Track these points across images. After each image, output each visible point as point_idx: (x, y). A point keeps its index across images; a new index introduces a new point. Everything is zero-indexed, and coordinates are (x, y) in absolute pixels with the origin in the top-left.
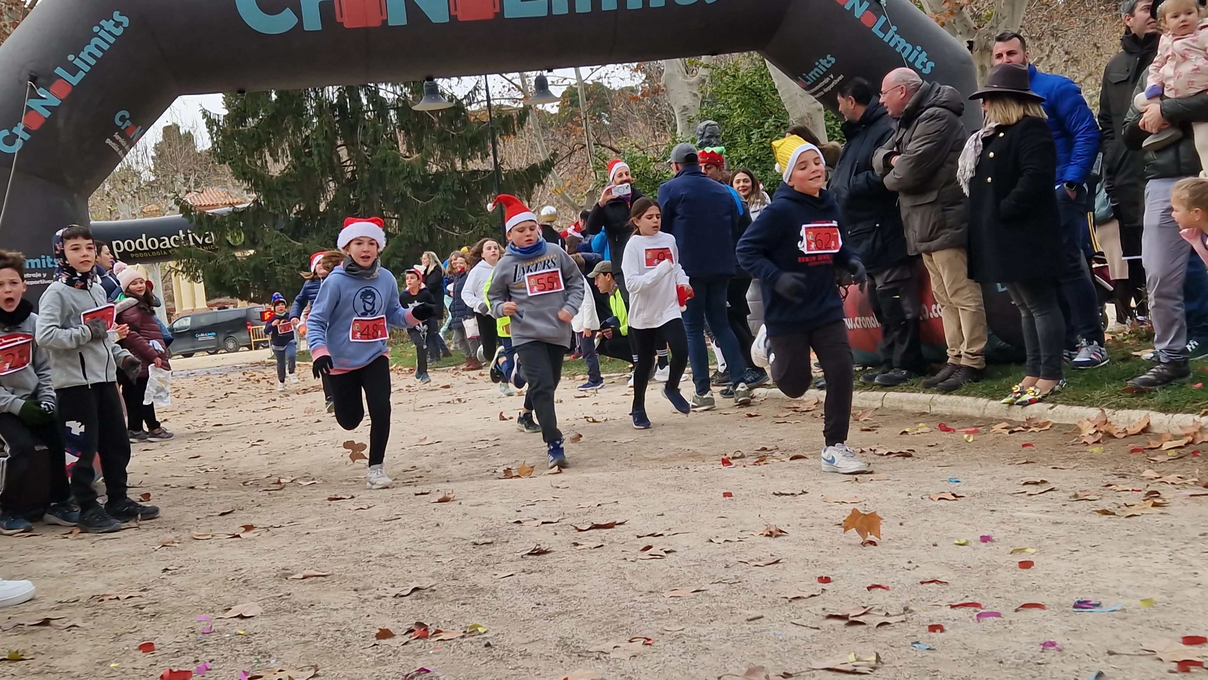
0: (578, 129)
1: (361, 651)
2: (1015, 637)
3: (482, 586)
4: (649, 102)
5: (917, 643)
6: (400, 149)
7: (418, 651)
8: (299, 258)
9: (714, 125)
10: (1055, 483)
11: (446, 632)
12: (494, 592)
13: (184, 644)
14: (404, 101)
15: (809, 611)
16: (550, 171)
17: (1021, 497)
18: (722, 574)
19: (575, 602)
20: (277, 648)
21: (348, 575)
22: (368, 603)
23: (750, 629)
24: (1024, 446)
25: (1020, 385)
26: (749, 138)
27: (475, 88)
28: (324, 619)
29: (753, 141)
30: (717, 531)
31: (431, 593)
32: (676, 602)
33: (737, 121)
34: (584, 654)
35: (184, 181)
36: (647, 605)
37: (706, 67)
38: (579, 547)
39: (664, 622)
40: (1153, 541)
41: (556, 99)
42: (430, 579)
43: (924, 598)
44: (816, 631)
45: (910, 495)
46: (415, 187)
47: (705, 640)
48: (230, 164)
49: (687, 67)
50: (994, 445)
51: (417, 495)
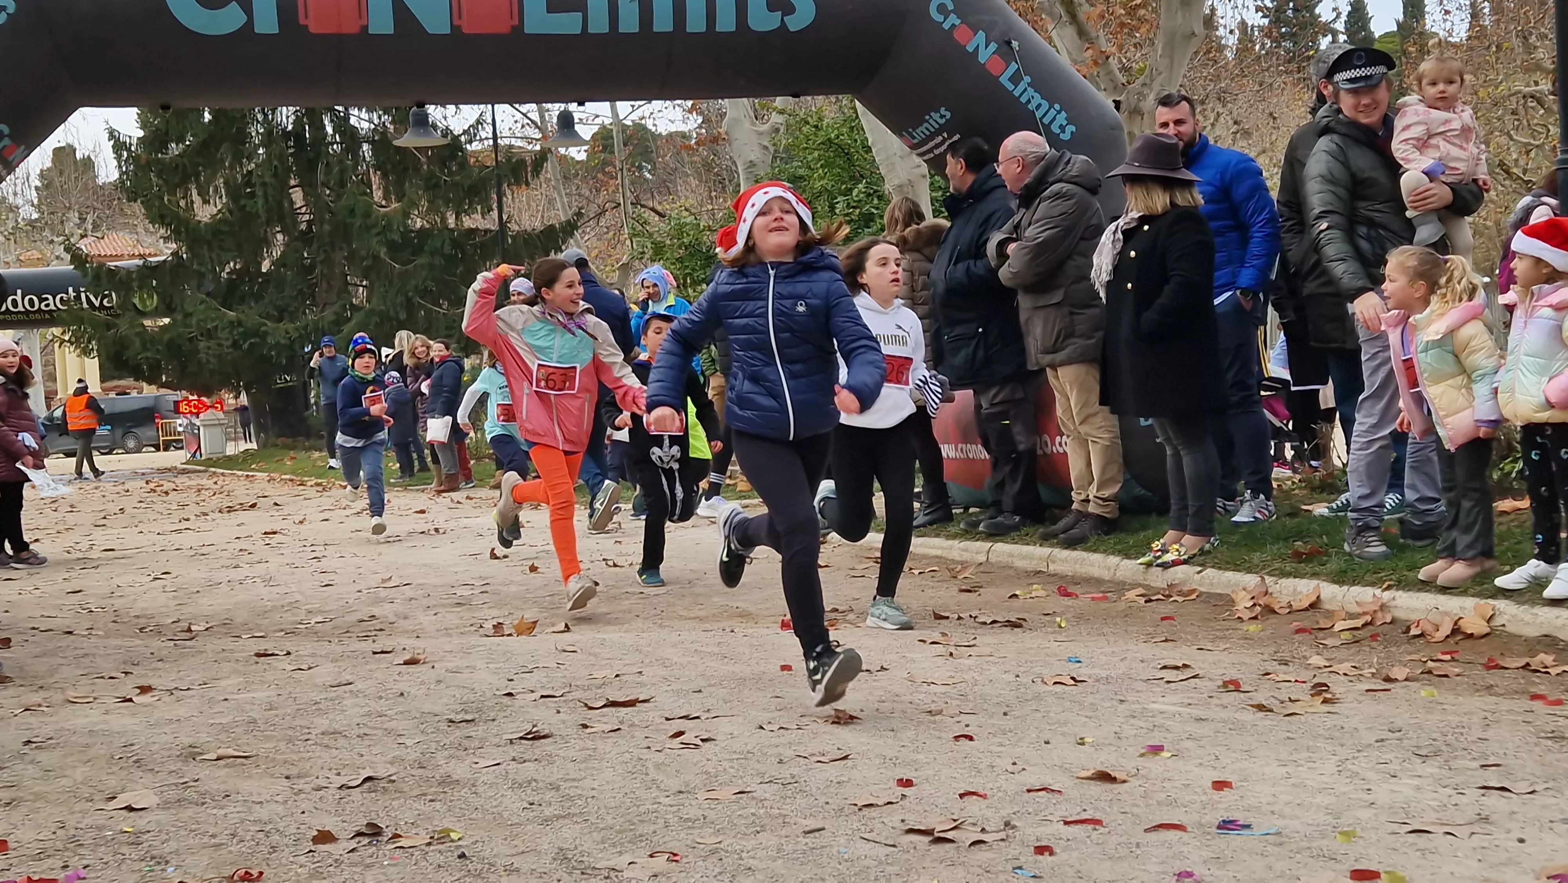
0: (611, 182)
1: (291, 859)
2: (1144, 864)
3: (457, 778)
4: (705, 153)
5: (1020, 868)
6: (375, 195)
7: (368, 861)
8: (231, 333)
10: (1201, 668)
11: (407, 837)
12: (474, 785)
13: (50, 844)
14: (382, 133)
15: (883, 822)
16: (572, 235)
17: (1158, 685)
18: (774, 771)
19: (580, 803)
20: (177, 853)
21: (278, 757)
22: (303, 796)
23: (807, 844)
24: (1163, 619)
25: (1162, 541)
26: (832, 208)
27: (478, 122)
28: (243, 815)
29: (837, 211)
30: (769, 715)
31: (389, 785)
32: (713, 806)
33: (818, 185)
34: (589, 871)
35: (79, 221)
36: (675, 809)
37: (781, 112)
38: (589, 730)
39: (696, 832)
40: (1318, 747)
41: (584, 142)
42: (389, 766)
43: (1031, 810)
44: (892, 849)
45: (1018, 676)
46: (393, 247)
47: (748, 858)
48: (142, 203)
49: (756, 110)
50: (1126, 616)
51: (375, 653)
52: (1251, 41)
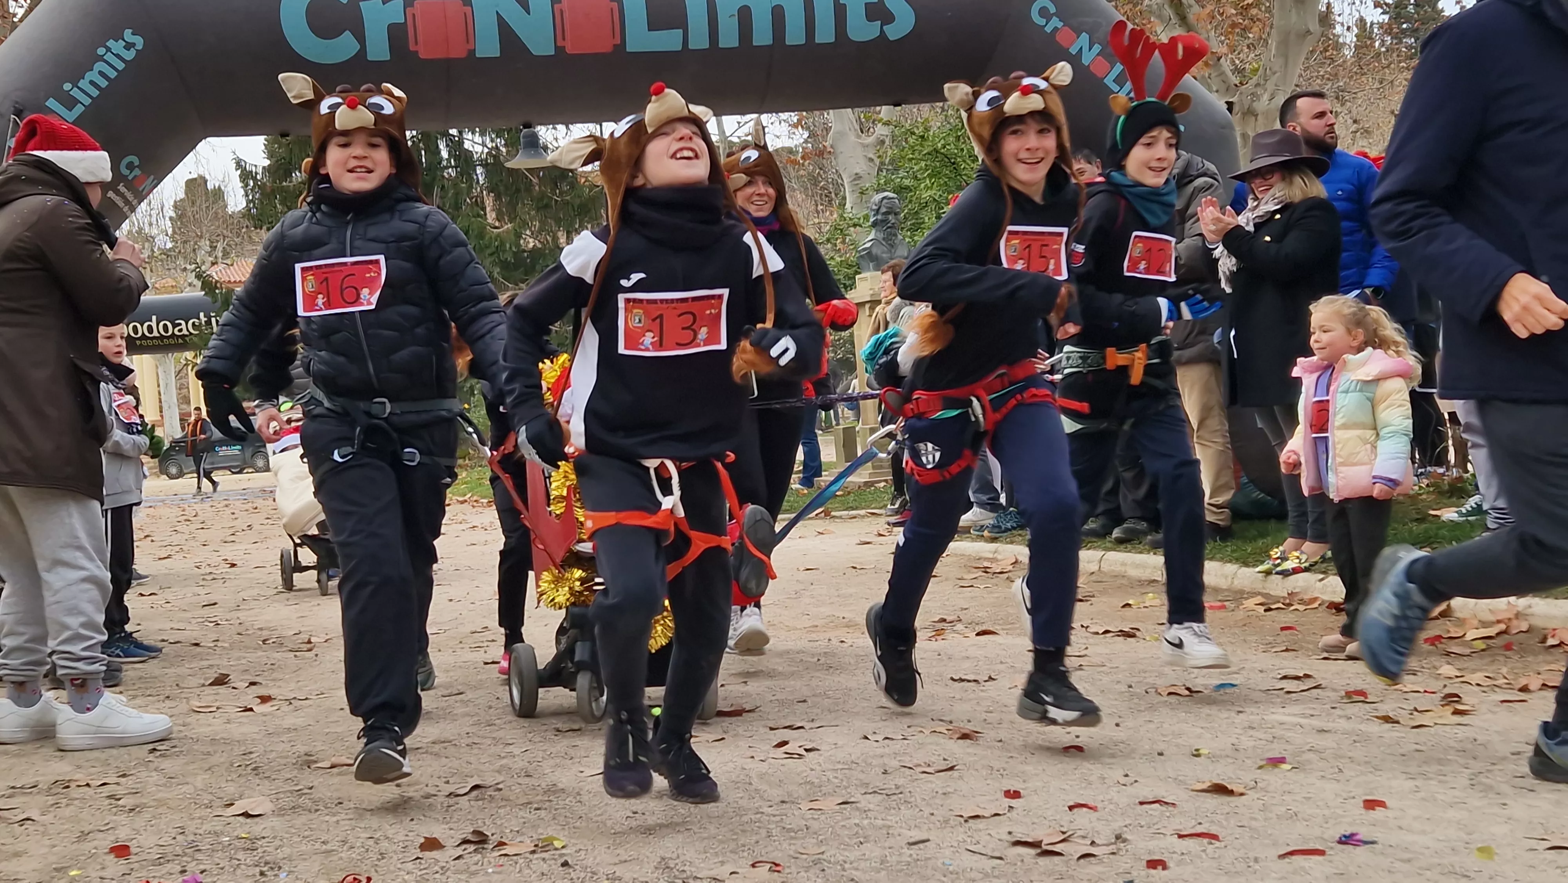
1: (399, 866)
3: (562, 786)
4: (811, 167)
6: (488, 216)
7: (473, 868)
9: (893, 198)
10: (1323, 678)
11: (511, 845)
12: (579, 794)
13: (170, 849)
14: (494, 157)
15: (989, 834)
17: (1278, 696)
18: (878, 782)
20: (289, 859)
22: (412, 803)
23: (911, 855)
24: (1283, 629)
25: (1281, 548)
28: (353, 822)
30: (874, 725)
31: (496, 793)
32: (816, 817)
33: (925, 195)
35: (210, 249)
36: (778, 818)
37: (887, 123)
39: (799, 842)
40: (1449, 760)
42: (497, 774)
43: (1143, 823)
44: (999, 861)
45: (1130, 687)
46: (505, 266)
47: (850, 869)
49: (861, 123)
50: (1245, 625)
51: (486, 663)
52: (1370, 38)
